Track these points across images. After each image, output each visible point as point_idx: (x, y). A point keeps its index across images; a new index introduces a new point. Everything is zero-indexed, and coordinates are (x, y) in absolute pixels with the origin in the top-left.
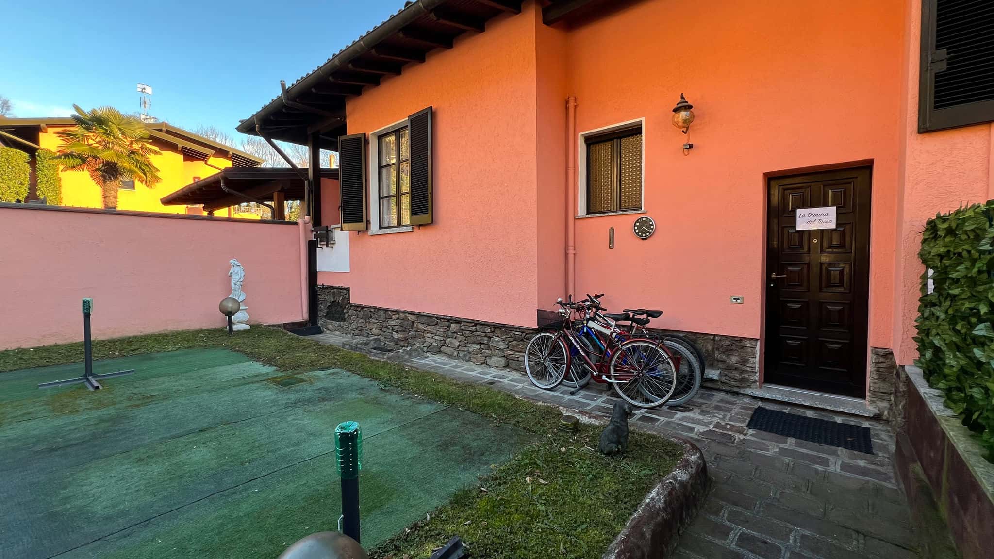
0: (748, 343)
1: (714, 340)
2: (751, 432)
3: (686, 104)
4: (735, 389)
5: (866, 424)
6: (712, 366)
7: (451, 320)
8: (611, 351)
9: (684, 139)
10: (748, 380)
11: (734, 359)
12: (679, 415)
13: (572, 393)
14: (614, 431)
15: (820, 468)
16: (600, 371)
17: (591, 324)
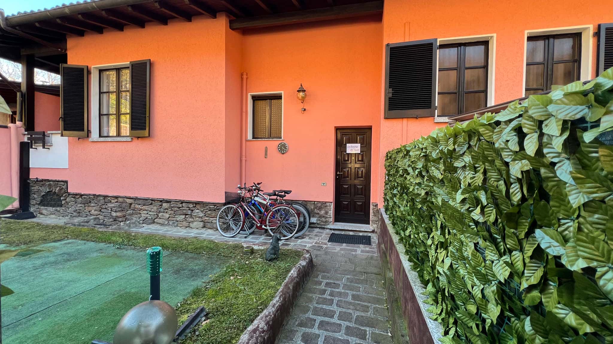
0: (328, 204)
1: (314, 204)
2: (330, 243)
3: (302, 89)
4: (323, 226)
5: (370, 234)
6: (313, 216)
7: (162, 201)
8: (267, 212)
9: (301, 106)
10: (328, 221)
11: (323, 212)
12: (300, 241)
13: (246, 237)
14: (272, 249)
15: (354, 253)
16: (261, 223)
17: (256, 199)
